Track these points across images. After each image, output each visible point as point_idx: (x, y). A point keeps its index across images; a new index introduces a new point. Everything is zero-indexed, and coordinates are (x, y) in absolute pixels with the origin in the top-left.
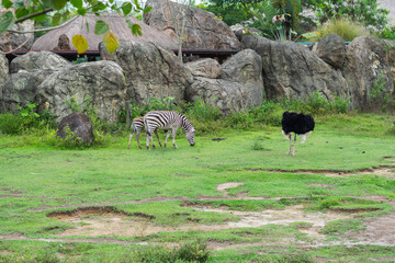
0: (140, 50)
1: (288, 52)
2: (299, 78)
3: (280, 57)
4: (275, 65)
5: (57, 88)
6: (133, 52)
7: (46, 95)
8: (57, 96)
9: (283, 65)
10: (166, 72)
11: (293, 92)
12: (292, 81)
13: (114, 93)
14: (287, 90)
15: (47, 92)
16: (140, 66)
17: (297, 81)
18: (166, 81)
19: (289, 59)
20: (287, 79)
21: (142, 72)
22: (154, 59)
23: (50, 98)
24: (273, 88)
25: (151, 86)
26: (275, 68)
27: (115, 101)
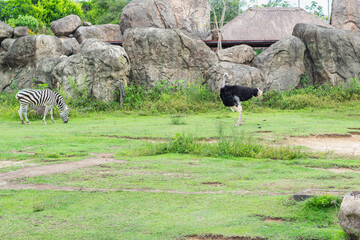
0: (154, 36)
1: (334, 38)
2: (345, 64)
3: (326, 44)
4: (321, 51)
5: (66, 70)
6: (148, 38)
7: (57, 76)
8: (65, 77)
9: (330, 51)
10: (187, 57)
11: (339, 78)
12: (338, 67)
13: (108, 74)
14: (333, 77)
15: (57, 74)
16: (153, 51)
17: (343, 68)
18: (186, 66)
19: (335, 46)
20: (333, 66)
21: (154, 57)
22: (171, 44)
23: (60, 79)
24: (319, 75)
25: (165, 70)
26: (320, 55)
27: (110, 82)
